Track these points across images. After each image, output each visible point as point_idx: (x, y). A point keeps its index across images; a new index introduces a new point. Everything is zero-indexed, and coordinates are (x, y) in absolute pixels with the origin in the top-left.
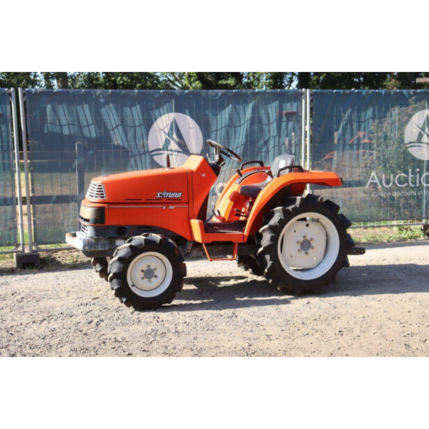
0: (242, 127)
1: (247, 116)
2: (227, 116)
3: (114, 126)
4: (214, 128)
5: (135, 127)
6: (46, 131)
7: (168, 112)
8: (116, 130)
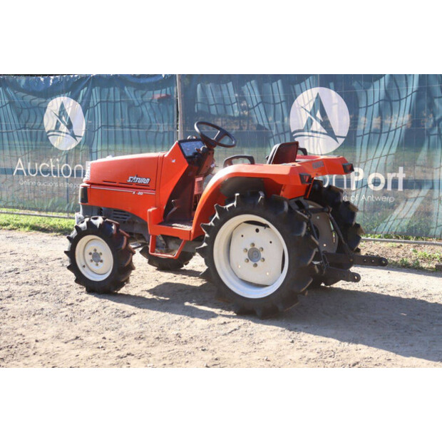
0: (403, 102)
1: (410, 87)
2: (382, 89)
3: (255, 104)
4: (363, 104)
5: (275, 104)
6: (196, 111)
7: (311, 88)
8: (256, 109)
